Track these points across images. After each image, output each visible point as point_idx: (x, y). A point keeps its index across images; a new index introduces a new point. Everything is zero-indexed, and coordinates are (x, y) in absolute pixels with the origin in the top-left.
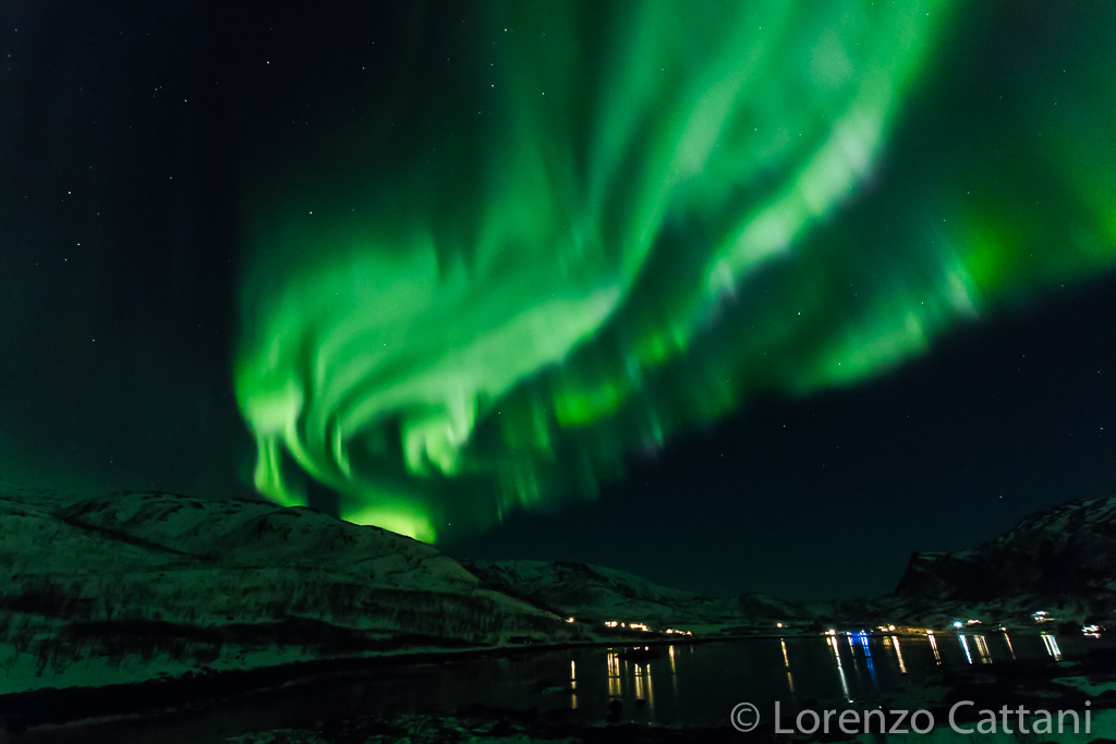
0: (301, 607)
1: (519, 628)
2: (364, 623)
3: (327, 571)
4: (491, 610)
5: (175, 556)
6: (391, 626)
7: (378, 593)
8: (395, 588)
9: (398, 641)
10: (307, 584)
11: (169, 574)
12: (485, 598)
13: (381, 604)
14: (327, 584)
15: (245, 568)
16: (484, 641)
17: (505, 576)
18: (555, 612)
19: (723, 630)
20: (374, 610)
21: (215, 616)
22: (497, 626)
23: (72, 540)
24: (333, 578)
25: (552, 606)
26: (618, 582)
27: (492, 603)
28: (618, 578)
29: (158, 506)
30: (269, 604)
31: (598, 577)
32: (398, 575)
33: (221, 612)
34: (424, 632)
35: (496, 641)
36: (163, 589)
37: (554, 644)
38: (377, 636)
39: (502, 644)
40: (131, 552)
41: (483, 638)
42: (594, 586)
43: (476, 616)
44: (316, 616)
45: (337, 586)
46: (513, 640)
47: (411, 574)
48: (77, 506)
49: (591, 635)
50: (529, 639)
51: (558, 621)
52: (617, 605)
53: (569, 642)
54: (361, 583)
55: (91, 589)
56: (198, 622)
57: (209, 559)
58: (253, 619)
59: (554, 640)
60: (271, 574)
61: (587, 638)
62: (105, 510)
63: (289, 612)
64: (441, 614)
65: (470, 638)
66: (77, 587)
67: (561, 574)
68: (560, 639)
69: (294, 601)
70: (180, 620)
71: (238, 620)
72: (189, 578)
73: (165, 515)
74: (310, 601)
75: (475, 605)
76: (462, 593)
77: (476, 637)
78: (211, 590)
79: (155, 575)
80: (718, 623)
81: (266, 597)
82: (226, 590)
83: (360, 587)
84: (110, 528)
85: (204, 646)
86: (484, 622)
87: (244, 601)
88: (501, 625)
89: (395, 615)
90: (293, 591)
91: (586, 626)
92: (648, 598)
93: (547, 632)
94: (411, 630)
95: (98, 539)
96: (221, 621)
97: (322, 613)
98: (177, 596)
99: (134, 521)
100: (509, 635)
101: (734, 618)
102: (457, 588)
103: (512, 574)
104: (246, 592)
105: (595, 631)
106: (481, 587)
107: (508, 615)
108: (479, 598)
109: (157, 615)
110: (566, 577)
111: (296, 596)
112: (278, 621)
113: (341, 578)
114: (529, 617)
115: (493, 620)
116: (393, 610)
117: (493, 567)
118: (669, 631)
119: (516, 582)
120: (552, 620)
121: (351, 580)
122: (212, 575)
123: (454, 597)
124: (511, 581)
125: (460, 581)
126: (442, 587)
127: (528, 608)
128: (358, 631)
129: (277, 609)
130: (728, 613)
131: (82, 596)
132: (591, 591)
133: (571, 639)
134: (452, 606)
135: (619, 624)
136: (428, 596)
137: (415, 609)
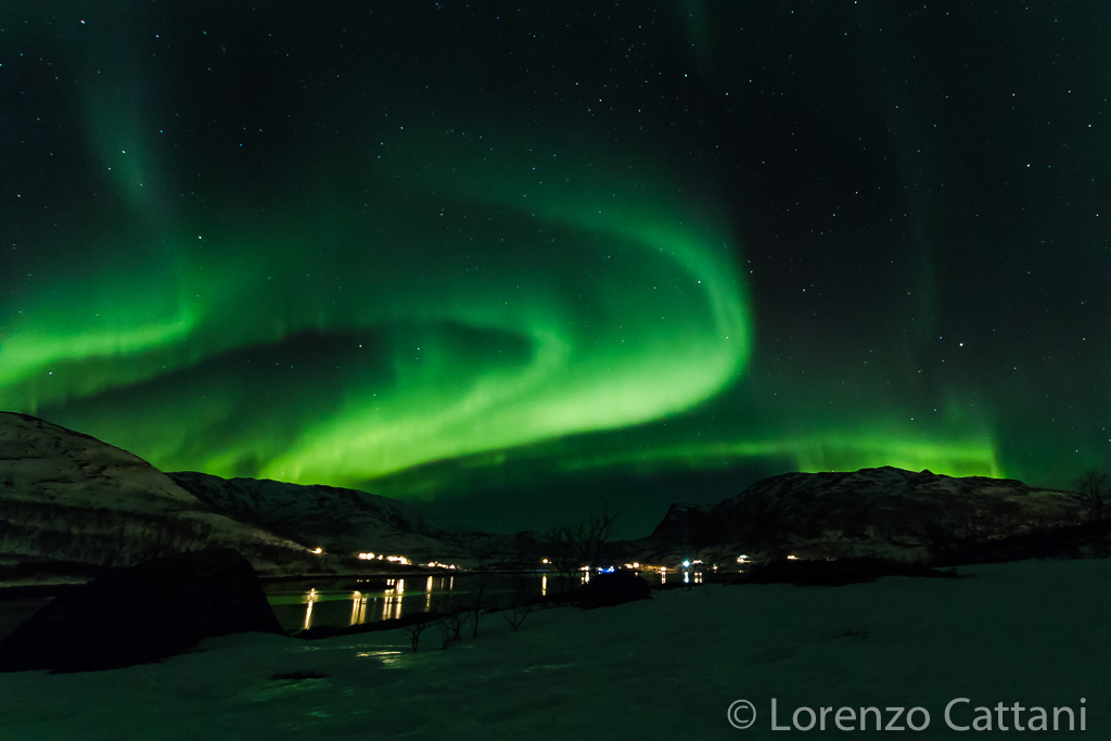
4: (203, 536)
6: (22, 550)
7: (12, 506)
8: (47, 501)
9: (28, 569)
12: (198, 522)
17: (246, 498)
18: (297, 541)
19: (488, 565)
25: (298, 533)
27: (207, 528)
32: (58, 485)
37: (283, 575)
42: (359, 516)
43: (177, 541)
47: (78, 487)
49: (334, 567)
51: (298, 552)
52: (383, 536)
53: (305, 574)
59: (286, 571)
61: (330, 571)
64: (116, 538)
67: (322, 500)
68: (293, 571)
75: (179, 528)
76: (162, 514)
80: (489, 558)
91: (334, 556)
92: (422, 531)
93: (278, 563)
94: (58, 556)
101: (507, 553)
103: (254, 495)
105: (341, 563)
106: (196, 507)
108: (189, 521)
110: (327, 504)
114: (259, 546)
116: (33, 530)
118: (432, 565)
119: (257, 505)
120: (290, 550)
123: (147, 519)
124: (251, 504)
125: (164, 499)
126: (129, 505)
127: (261, 535)
132: (354, 521)
133: (309, 571)
134: (140, 530)
135: (377, 556)
136: (103, 515)
137: (75, 531)
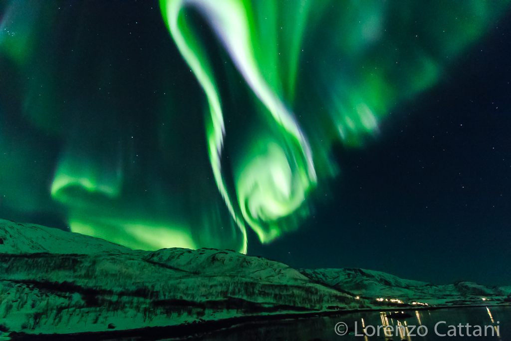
0: (233, 293)
1: (331, 301)
2: (260, 300)
3: (242, 277)
4: (316, 293)
5: (184, 273)
6: (272, 301)
7: (264, 286)
8: (271, 284)
9: (276, 308)
10: (235, 283)
11: (183, 280)
12: (312, 287)
13: (266, 291)
14: (242, 283)
15: (210, 277)
16: (315, 308)
17: (321, 276)
18: (348, 293)
19: (446, 302)
20: (263, 294)
21: (202, 297)
22: (320, 300)
23: (150, 268)
24: (244, 280)
25: (346, 290)
26: (380, 278)
27: (316, 289)
28: (380, 275)
29: (176, 253)
30: (221, 292)
31: (368, 276)
32: (271, 278)
33: (204, 296)
34: (287, 304)
35: (321, 308)
36: (182, 286)
37: (350, 310)
38: (266, 306)
39: (324, 310)
40: (169, 272)
41: (315, 306)
42: (366, 280)
43: (310, 296)
44: (240, 297)
45: (246, 283)
46: (330, 308)
47: (277, 277)
48: (149, 255)
49: (370, 305)
50: (337, 307)
51: (351, 298)
52: (381, 289)
53: (359, 309)
54: (256, 282)
55: (157, 288)
56: (195, 300)
57: (196, 273)
58: (216, 298)
59: (351, 308)
60: (220, 279)
61: (368, 307)
62: (159, 256)
63: (229, 295)
64: (293, 295)
65: (308, 306)
66: (153, 287)
67: (349, 274)
68: (354, 307)
69: (230, 290)
70: (189, 299)
71: (210, 299)
72: (191, 281)
73: (179, 256)
74: (237, 290)
75: (308, 290)
76: (301, 285)
77: (311, 306)
78: (199, 286)
79: (178, 281)
80: (443, 298)
81: (219, 289)
82: (204, 286)
83: (256, 283)
84: (161, 263)
85: (199, 310)
86: (314, 299)
87: (211, 291)
88: (323, 301)
89: (273, 296)
90: (229, 286)
91: (366, 300)
92: (398, 286)
93: (346, 304)
94: (281, 303)
95: (158, 267)
96: (204, 300)
97: (242, 296)
98: (187, 289)
99: (169, 259)
100: (327, 305)
101: (452, 295)
102: (299, 283)
103: (324, 275)
104: (211, 287)
105: (371, 303)
106: (310, 282)
107: (325, 295)
108: (310, 287)
109: (181, 297)
110: (351, 276)
111: (231, 288)
112: (225, 299)
113: (248, 280)
114: (336, 296)
115: (318, 298)
116: (271, 294)
117: (315, 272)
118: (414, 303)
119: (326, 279)
120: (348, 298)
121: (252, 280)
122: (198, 280)
123: (298, 287)
124: (324, 279)
125: (300, 279)
126: (291, 283)
127: (334, 292)
128: (258, 303)
129: (224, 293)
130: (448, 293)
131: (155, 290)
132: (366, 282)
133: (359, 307)
134: (298, 292)
135: (384, 299)
136: (286, 287)
137: (281, 293)
